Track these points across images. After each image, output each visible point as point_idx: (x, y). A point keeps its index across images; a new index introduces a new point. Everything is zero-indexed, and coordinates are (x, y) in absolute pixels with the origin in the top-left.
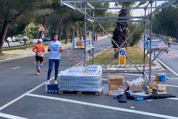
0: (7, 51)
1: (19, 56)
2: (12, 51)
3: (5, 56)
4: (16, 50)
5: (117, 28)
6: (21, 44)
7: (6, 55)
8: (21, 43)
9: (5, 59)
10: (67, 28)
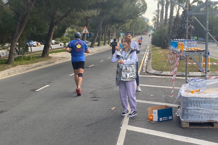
0: (52, 54)
1: (67, 59)
2: (57, 53)
3: (52, 59)
4: (61, 53)
5: (182, 26)
6: (61, 47)
7: (54, 58)
8: (61, 45)
9: (54, 62)
10: (105, 31)
